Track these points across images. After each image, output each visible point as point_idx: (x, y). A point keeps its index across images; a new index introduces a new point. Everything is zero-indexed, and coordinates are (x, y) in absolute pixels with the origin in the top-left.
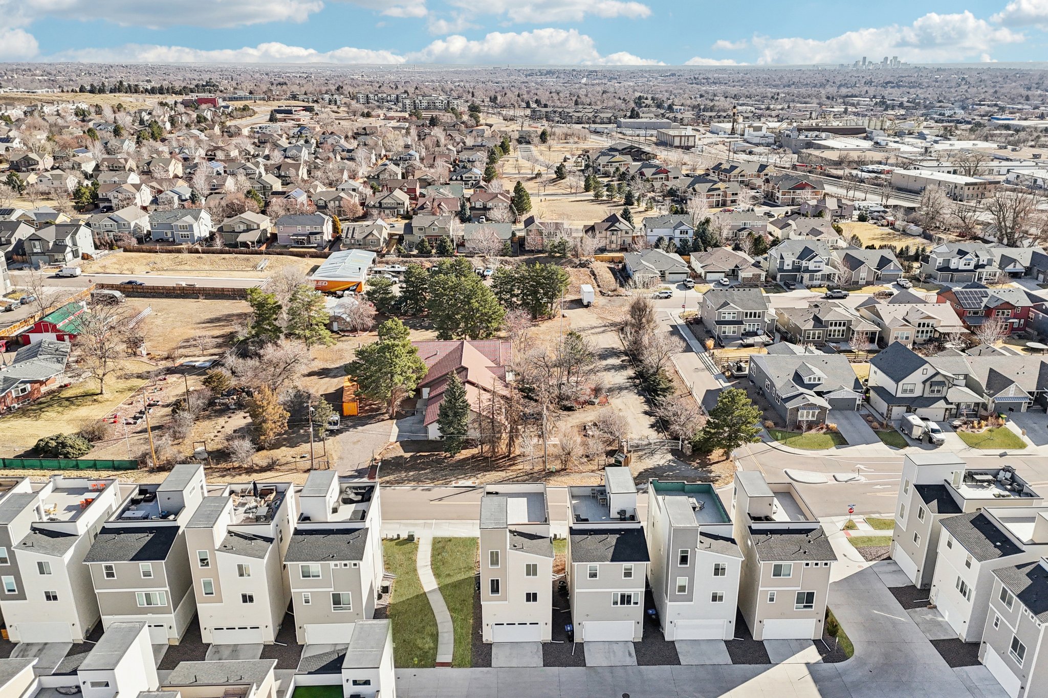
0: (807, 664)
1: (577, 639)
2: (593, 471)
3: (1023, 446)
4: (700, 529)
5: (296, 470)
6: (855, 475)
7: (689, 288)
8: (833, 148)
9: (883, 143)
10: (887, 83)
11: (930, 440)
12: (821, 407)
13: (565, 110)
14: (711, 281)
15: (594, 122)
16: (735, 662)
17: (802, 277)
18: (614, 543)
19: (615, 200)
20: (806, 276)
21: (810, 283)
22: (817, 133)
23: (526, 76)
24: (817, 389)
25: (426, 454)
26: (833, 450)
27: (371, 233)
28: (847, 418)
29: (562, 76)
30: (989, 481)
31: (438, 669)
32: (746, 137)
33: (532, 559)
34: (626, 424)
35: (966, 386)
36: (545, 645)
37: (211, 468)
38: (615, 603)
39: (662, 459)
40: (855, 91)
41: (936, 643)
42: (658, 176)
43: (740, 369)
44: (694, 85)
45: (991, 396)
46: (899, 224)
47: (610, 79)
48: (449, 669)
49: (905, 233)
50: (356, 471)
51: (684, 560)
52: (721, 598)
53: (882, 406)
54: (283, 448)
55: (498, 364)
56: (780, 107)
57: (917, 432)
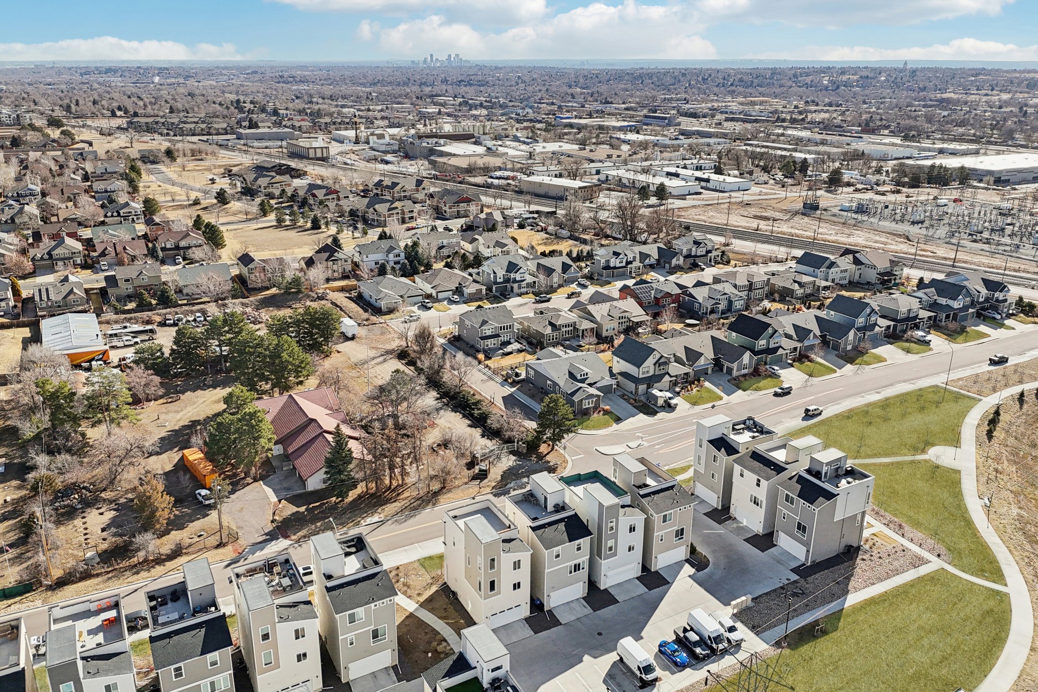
0: (690, 576)
1: (547, 608)
2: (466, 483)
3: (721, 398)
5: (206, 549)
6: (640, 441)
7: (430, 308)
8: (454, 155)
9: (494, 148)
10: (461, 81)
11: (669, 406)
12: (597, 396)
13: (169, 120)
14: (444, 299)
15: (209, 134)
16: (650, 589)
17: (512, 288)
18: (564, 529)
19: (299, 224)
20: (516, 286)
21: (519, 291)
22: (435, 140)
23: (81, 75)
24: (588, 381)
25: (317, 504)
26: (615, 426)
27: (71, 291)
28: (611, 400)
29: (127, 74)
30: (743, 429)
32: (371, 145)
33: (517, 556)
35: (675, 361)
36: (527, 620)
37: (115, 569)
38: (571, 572)
39: (508, 461)
40: (436, 90)
41: (747, 540)
42: (330, 197)
43: (517, 375)
44: (282, 85)
45: (691, 366)
46: (551, 228)
47: (187, 77)
49: (558, 237)
50: (266, 534)
51: (612, 527)
52: (633, 548)
53: (631, 386)
54: (173, 532)
55: (331, 409)
56: (379, 108)
57: (660, 402)
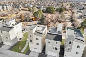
1: (46, 54)
4: (75, 37)
7: (81, 13)
31: (20, 53)
33: (38, 37)
34: (68, 25)
36: (40, 53)
38: (54, 49)
48: (21, 54)
51: (70, 43)
52: (78, 53)
